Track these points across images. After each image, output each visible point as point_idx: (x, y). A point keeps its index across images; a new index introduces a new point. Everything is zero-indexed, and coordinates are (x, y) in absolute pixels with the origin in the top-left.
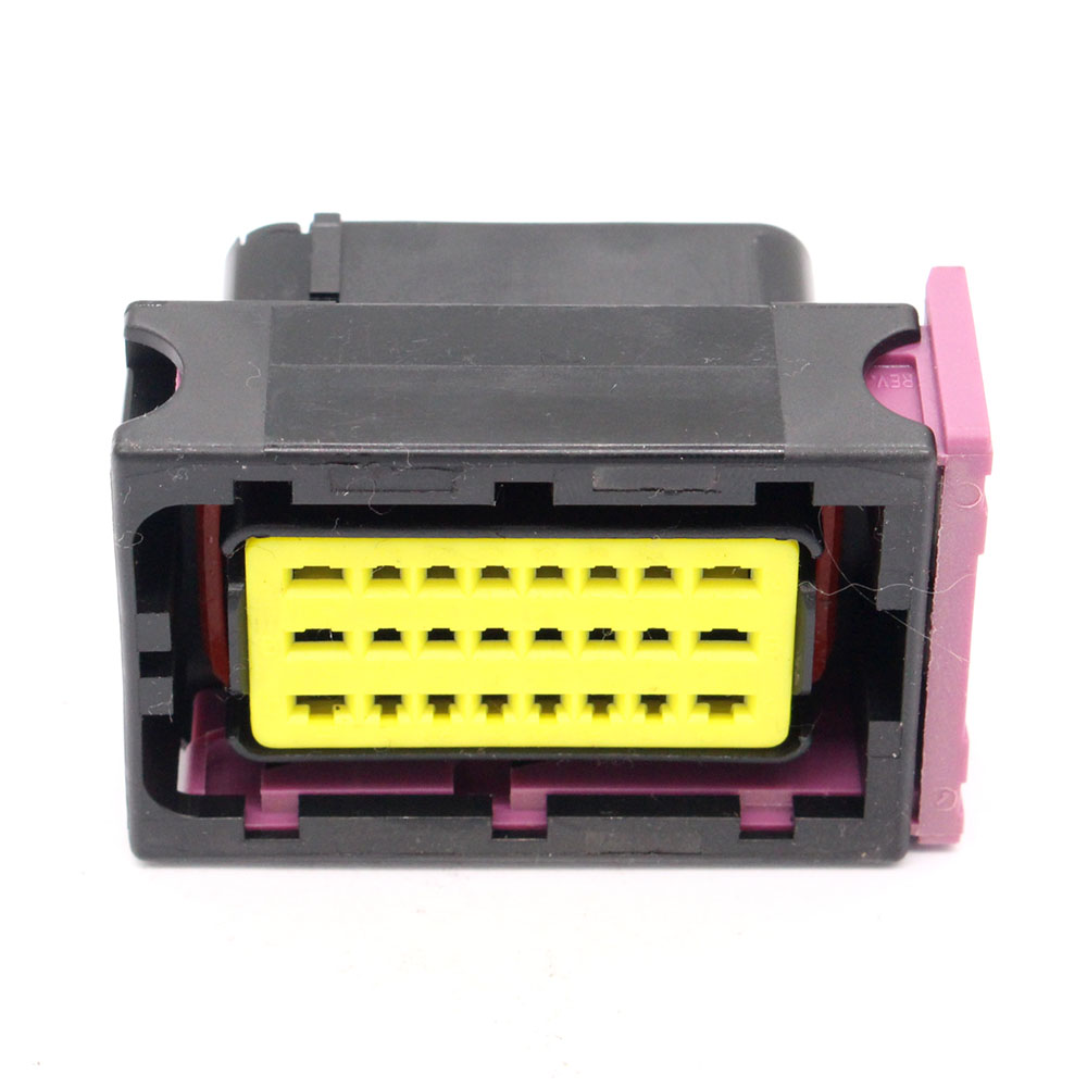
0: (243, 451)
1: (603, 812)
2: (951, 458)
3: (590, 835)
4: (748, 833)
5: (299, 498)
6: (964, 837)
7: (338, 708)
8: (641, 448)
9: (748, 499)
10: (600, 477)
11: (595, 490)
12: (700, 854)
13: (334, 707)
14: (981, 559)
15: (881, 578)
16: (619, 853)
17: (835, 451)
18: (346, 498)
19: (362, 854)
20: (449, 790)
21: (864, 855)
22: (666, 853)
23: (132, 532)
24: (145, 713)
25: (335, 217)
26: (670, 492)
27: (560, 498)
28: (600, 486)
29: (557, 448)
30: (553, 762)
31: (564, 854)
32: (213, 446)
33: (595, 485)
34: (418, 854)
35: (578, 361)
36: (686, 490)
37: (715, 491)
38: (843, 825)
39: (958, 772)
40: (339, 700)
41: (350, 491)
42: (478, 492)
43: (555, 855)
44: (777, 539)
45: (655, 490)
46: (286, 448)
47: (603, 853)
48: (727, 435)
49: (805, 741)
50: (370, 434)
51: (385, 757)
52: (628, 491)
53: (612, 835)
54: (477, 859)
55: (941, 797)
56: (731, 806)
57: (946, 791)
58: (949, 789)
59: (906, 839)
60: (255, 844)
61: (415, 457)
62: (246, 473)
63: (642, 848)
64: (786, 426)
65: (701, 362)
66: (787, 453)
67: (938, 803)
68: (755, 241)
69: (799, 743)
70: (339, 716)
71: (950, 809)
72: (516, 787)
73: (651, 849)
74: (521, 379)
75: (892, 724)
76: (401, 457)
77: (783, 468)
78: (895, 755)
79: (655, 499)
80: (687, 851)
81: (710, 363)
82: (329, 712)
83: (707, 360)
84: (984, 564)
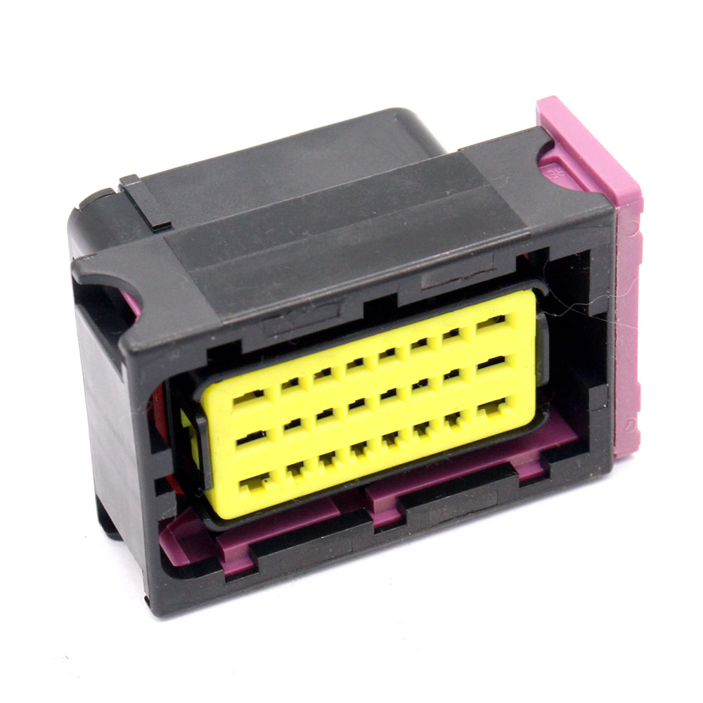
0: (210, 328)
1: (437, 497)
2: (621, 209)
3: (432, 513)
4: (524, 483)
5: (247, 349)
6: (641, 446)
7: (266, 481)
8: (446, 255)
9: (511, 268)
10: (425, 281)
11: (423, 290)
12: (497, 505)
13: (263, 481)
14: (641, 266)
15: (591, 296)
16: (450, 519)
17: (559, 223)
18: (276, 340)
19: (297, 570)
20: (337, 513)
21: (591, 475)
22: (477, 511)
23: (145, 402)
24: (160, 519)
25: (134, 177)
26: (466, 278)
27: (403, 301)
28: (426, 287)
29: (398, 270)
30: (400, 475)
31: (418, 531)
32: (190, 330)
33: (423, 287)
34: (331, 559)
35: (372, 216)
36: (476, 274)
37: (493, 269)
38: (578, 460)
39: (636, 406)
40: (266, 476)
41: (278, 334)
42: (354, 312)
43: (413, 533)
44: (524, 290)
45: (457, 279)
46: (234, 318)
47: (441, 523)
48: (492, 232)
49: (546, 415)
50: (279, 295)
51: (301, 502)
52: (442, 284)
53: (445, 509)
54: (367, 551)
55: (628, 424)
56: (508, 470)
57: (629, 421)
58: (632, 418)
59: (612, 457)
60: (233, 584)
61: (316, 301)
62: (215, 341)
63: (463, 512)
64: (521, 217)
65: (445, 195)
66: (533, 233)
67: (627, 429)
68: (396, 120)
69: (543, 417)
70: (268, 486)
71: (632, 432)
72: (375, 499)
73: (468, 511)
74: (345, 235)
75: (602, 387)
76: (307, 304)
77: (532, 243)
78: (605, 406)
79: (459, 285)
80: (489, 505)
81: (450, 194)
82: (260, 485)
83: (448, 193)
84: (643, 269)
